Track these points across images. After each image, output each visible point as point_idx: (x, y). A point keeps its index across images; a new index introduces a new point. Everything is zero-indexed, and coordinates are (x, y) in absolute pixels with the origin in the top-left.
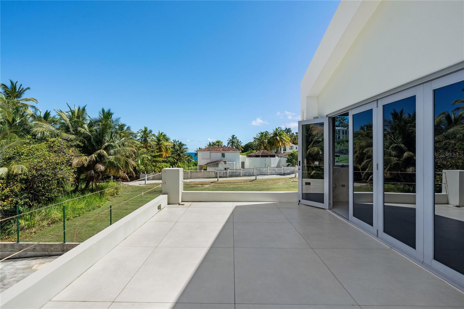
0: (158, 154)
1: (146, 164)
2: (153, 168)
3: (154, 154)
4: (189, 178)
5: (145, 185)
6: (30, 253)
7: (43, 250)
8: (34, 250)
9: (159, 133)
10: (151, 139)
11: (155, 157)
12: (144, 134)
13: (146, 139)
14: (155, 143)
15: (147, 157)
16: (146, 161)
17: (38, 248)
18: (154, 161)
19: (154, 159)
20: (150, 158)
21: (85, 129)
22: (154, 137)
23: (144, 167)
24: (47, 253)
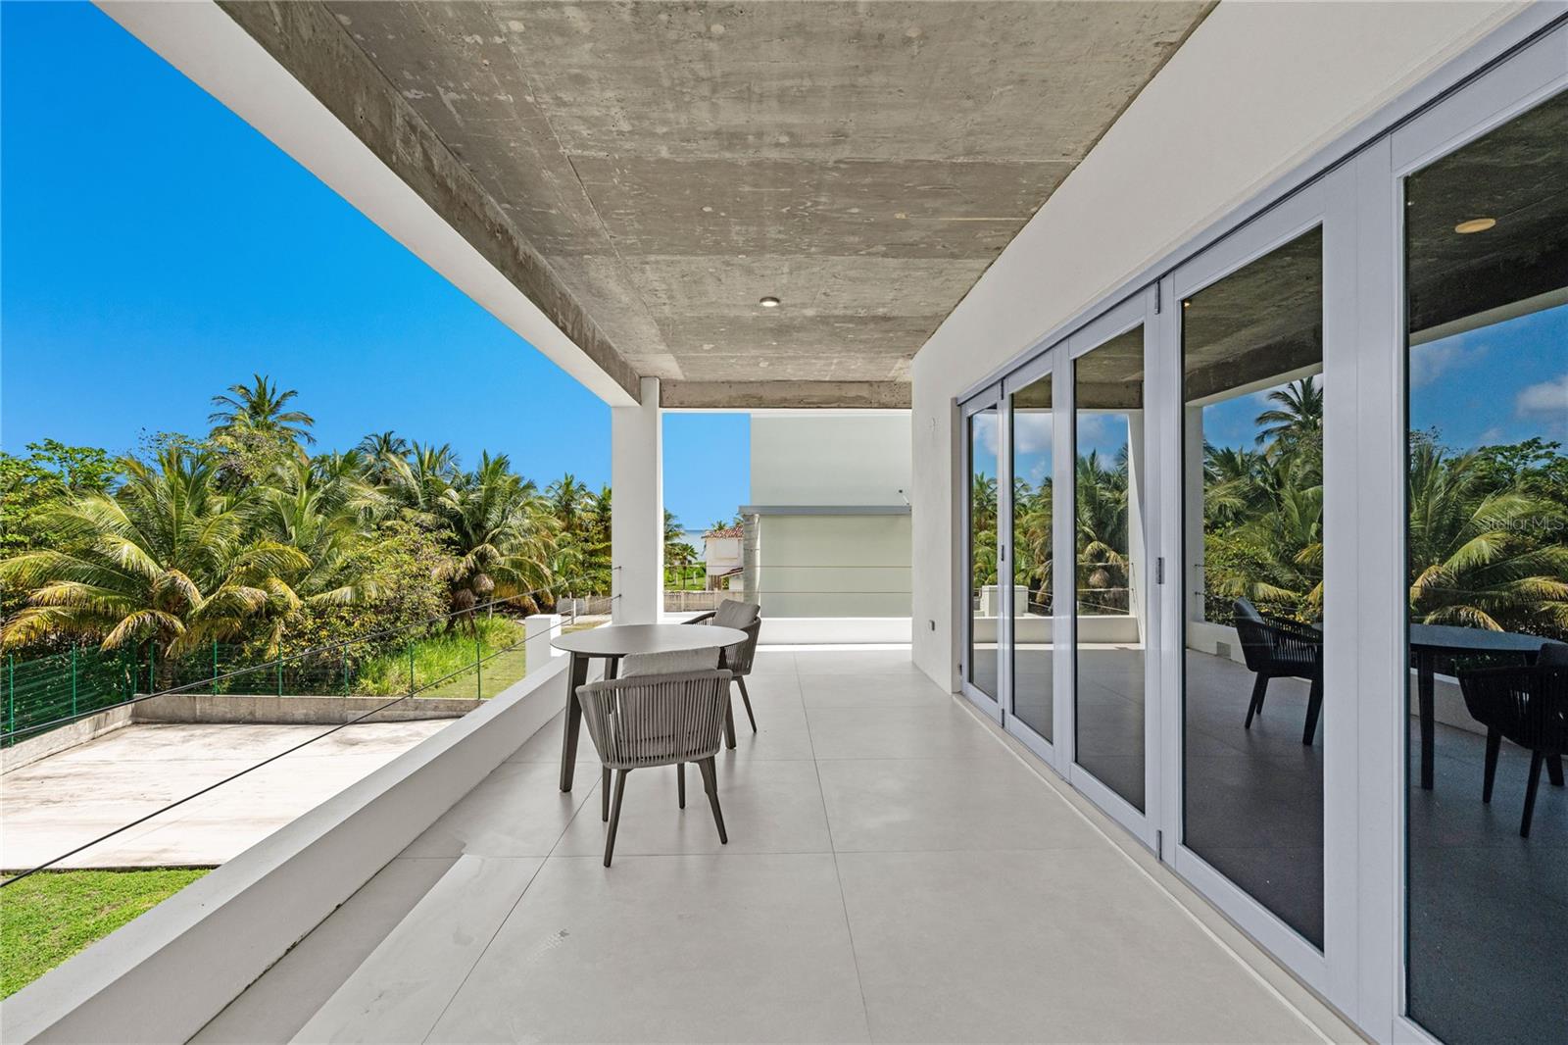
0: (603, 545)
1: (571, 573)
2: (590, 583)
3: (590, 546)
4: (683, 607)
5: (572, 627)
6: (430, 713)
7: (449, 708)
8: (436, 708)
9: (605, 489)
10: (582, 505)
11: (593, 553)
12: (565, 494)
13: (570, 505)
14: (594, 516)
15: (575, 556)
16: (572, 566)
17: (442, 706)
18: (591, 566)
19: (594, 560)
20: (581, 557)
21: (452, 499)
22: (589, 501)
23: (567, 580)
24: (455, 713)
